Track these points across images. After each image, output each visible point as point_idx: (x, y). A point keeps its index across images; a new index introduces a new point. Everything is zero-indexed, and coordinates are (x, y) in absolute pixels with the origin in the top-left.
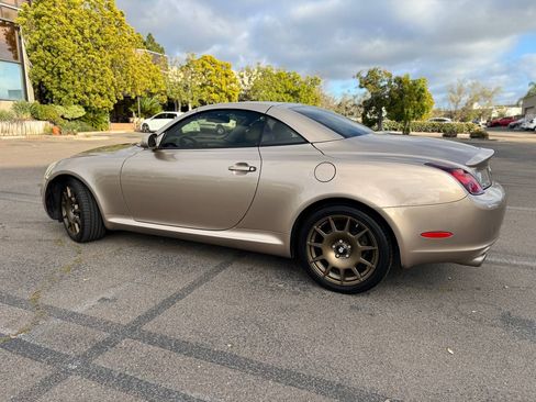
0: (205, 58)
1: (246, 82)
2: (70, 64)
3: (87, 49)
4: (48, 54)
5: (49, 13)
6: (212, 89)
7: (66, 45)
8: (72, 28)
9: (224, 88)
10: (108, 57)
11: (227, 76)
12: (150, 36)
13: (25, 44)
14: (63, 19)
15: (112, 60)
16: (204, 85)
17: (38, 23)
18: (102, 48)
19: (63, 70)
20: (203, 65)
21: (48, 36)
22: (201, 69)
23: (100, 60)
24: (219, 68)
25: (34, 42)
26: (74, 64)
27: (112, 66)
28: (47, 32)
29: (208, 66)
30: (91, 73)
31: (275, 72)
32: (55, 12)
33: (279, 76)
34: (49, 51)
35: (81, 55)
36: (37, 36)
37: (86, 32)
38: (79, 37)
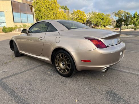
0: (78, 11)
1: (89, 17)
2: (43, 14)
3: (47, 10)
4: (39, 12)
5: (39, 2)
6: (79, 19)
7: (43, 9)
8: (44, 5)
9: (82, 18)
10: (52, 12)
11: (83, 15)
12: (66, 6)
13: (34, 10)
14: (42, 3)
15: (53, 13)
16: (77, 18)
17: (37, 5)
18: (51, 10)
19: (42, 16)
20: (77, 13)
21: (39, 8)
22: (76, 14)
23: (50, 13)
24: (81, 13)
25: (36, 9)
26: (44, 14)
27: (53, 14)
28: (39, 7)
29: (78, 13)
30: (48, 16)
31: (97, 13)
32: (40, 2)
33: (98, 14)
34: (39, 11)
35: (46, 12)
36: (36, 8)
37: (47, 6)
38: (46, 7)
